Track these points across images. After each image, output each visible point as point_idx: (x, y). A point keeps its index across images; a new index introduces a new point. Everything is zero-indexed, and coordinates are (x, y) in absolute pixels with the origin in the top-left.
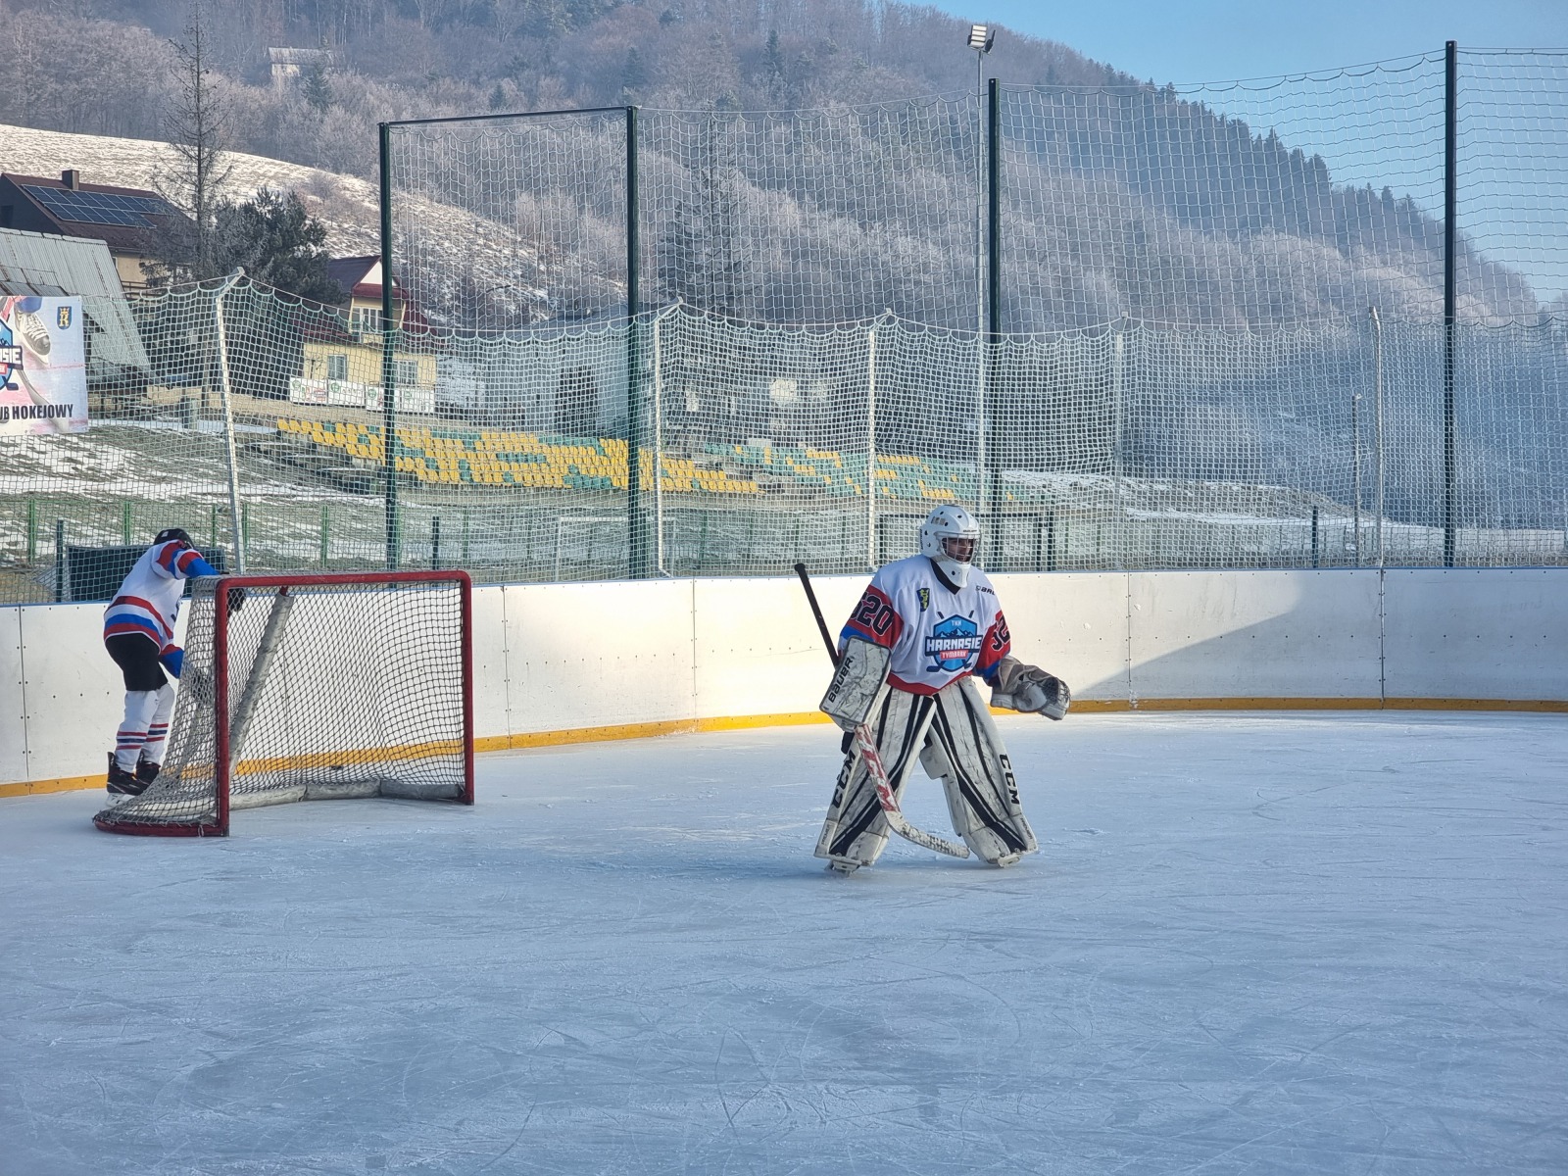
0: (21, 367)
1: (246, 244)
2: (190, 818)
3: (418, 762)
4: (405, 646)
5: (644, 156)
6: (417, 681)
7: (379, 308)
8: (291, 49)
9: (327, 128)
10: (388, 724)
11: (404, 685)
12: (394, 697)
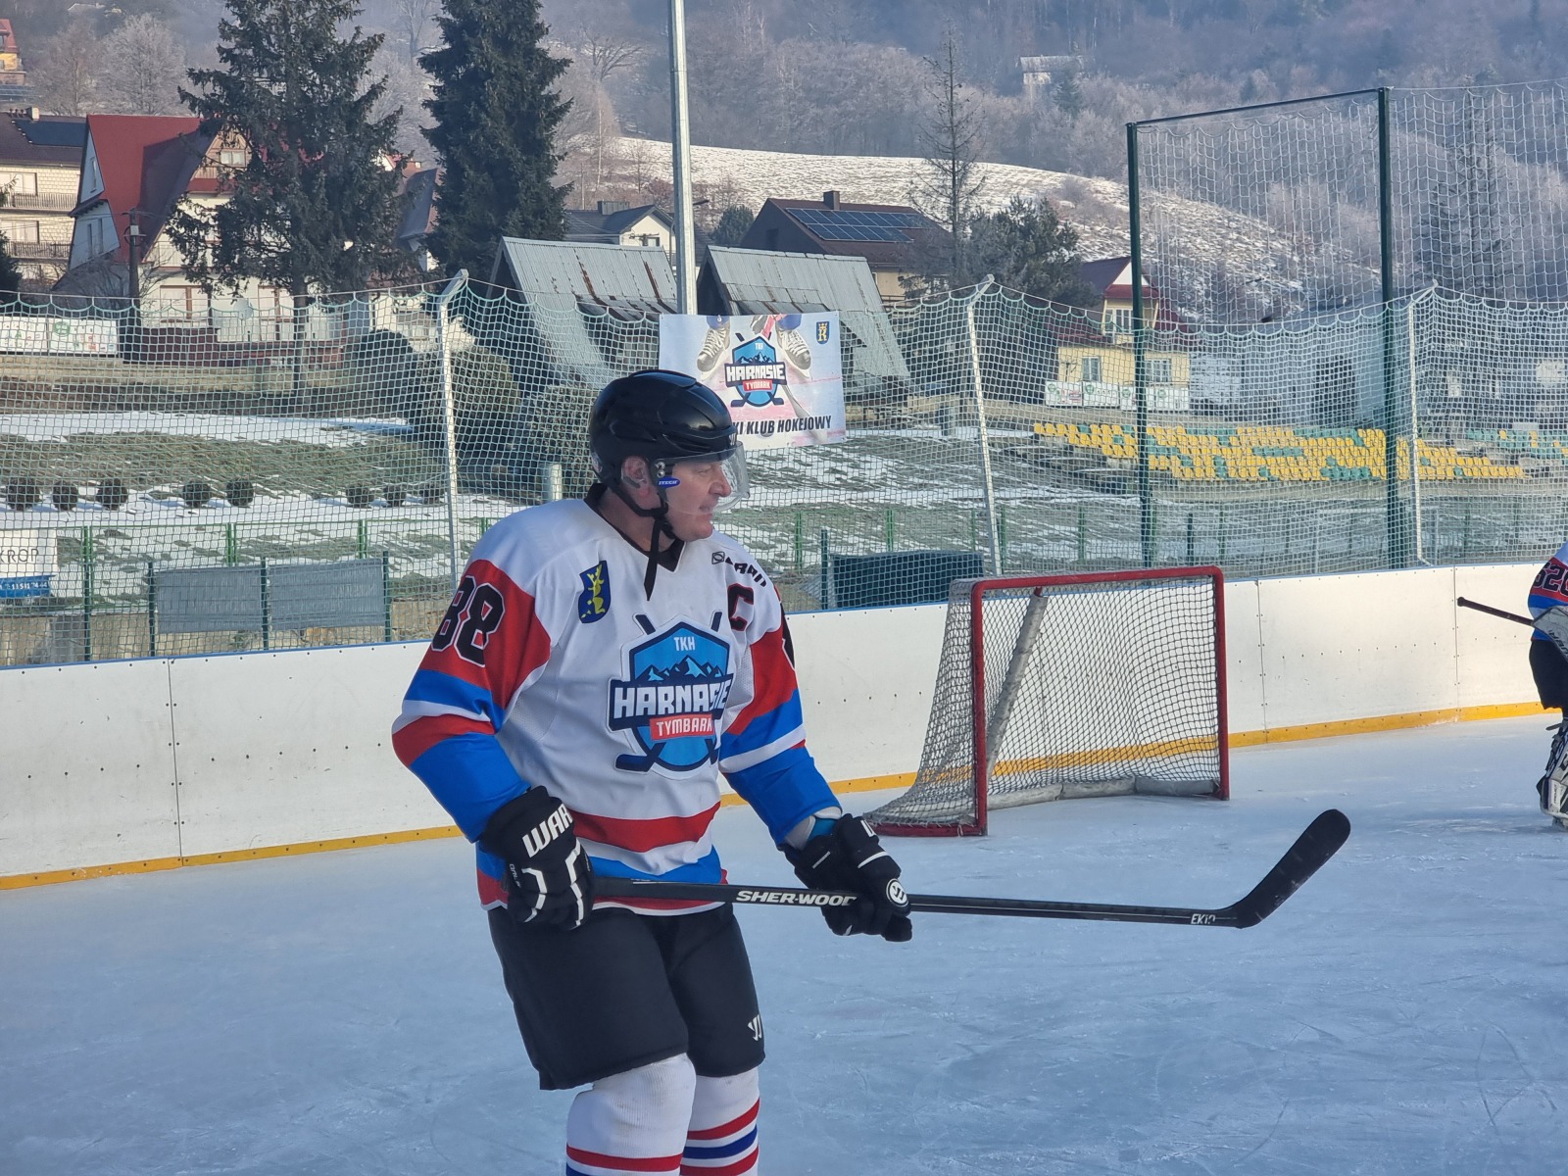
0: (784, 383)
2: (949, 818)
3: (1173, 759)
4: (1158, 643)
5: (1396, 137)
6: (1170, 677)
7: (1130, 308)
8: (1043, 58)
9: (1078, 133)
10: (1142, 721)
11: (1158, 682)
12: (1148, 694)
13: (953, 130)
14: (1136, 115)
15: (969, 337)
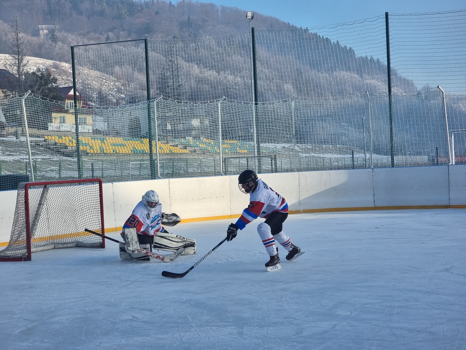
1: (34, 84)
2: (19, 255)
3: (88, 236)
4: (83, 201)
5: (150, 53)
6: (87, 212)
7: (73, 102)
8: (45, 26)
9: (57, 49)
10: (79, 225)
11: (83, 213)
12: (80, 217)
13: (18, 46)
14: (74, 44)
15: (23, 109)
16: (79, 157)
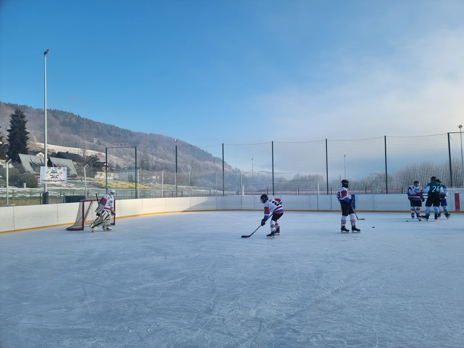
0: (58, 176)
1: (90, 160)
2: (79, 228)
5: (137, 152)
8: (96, 139)
9: (100, 147)
13: (84, 146)
15: (84, 171)
16: (107, 189)
